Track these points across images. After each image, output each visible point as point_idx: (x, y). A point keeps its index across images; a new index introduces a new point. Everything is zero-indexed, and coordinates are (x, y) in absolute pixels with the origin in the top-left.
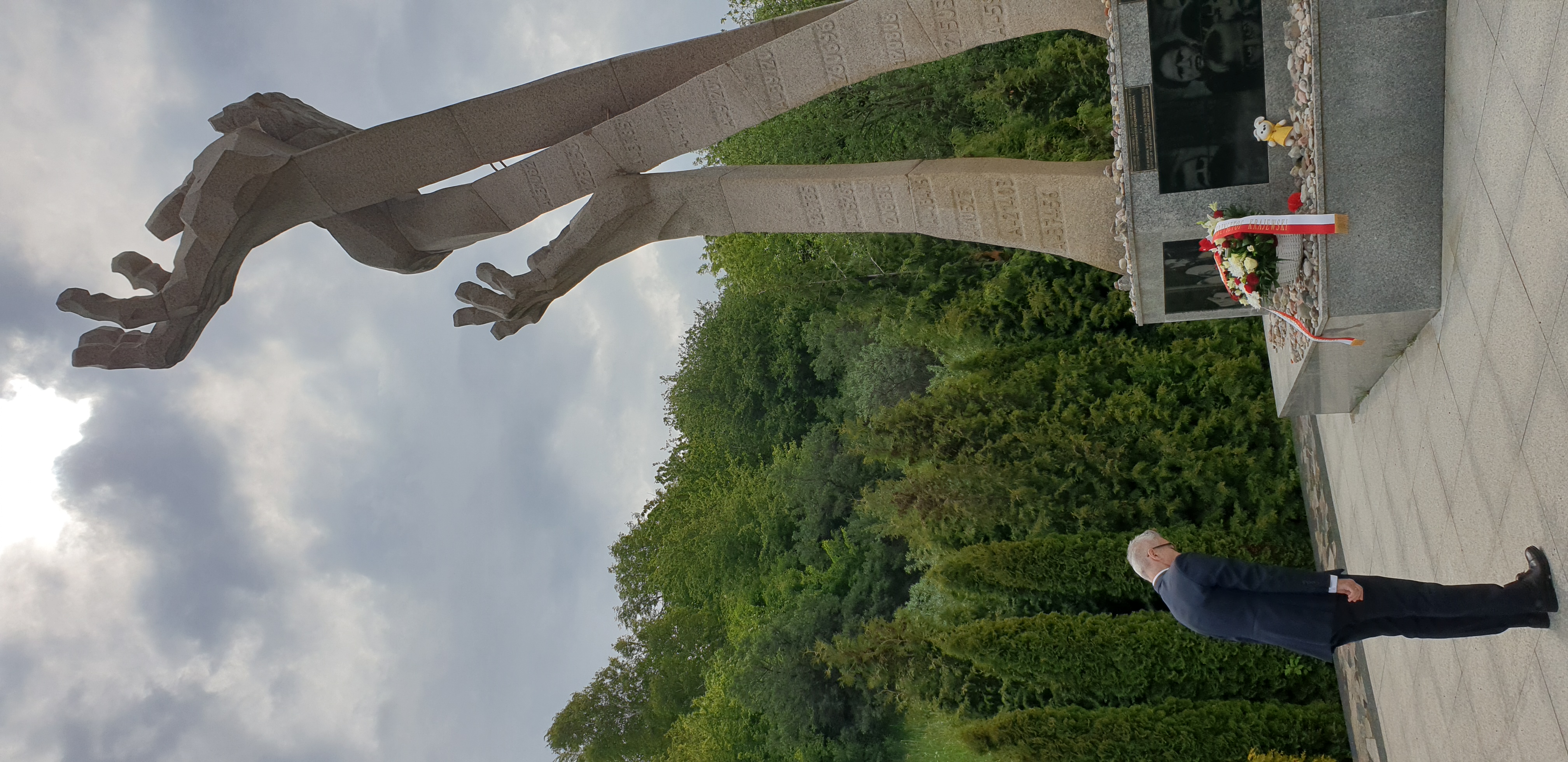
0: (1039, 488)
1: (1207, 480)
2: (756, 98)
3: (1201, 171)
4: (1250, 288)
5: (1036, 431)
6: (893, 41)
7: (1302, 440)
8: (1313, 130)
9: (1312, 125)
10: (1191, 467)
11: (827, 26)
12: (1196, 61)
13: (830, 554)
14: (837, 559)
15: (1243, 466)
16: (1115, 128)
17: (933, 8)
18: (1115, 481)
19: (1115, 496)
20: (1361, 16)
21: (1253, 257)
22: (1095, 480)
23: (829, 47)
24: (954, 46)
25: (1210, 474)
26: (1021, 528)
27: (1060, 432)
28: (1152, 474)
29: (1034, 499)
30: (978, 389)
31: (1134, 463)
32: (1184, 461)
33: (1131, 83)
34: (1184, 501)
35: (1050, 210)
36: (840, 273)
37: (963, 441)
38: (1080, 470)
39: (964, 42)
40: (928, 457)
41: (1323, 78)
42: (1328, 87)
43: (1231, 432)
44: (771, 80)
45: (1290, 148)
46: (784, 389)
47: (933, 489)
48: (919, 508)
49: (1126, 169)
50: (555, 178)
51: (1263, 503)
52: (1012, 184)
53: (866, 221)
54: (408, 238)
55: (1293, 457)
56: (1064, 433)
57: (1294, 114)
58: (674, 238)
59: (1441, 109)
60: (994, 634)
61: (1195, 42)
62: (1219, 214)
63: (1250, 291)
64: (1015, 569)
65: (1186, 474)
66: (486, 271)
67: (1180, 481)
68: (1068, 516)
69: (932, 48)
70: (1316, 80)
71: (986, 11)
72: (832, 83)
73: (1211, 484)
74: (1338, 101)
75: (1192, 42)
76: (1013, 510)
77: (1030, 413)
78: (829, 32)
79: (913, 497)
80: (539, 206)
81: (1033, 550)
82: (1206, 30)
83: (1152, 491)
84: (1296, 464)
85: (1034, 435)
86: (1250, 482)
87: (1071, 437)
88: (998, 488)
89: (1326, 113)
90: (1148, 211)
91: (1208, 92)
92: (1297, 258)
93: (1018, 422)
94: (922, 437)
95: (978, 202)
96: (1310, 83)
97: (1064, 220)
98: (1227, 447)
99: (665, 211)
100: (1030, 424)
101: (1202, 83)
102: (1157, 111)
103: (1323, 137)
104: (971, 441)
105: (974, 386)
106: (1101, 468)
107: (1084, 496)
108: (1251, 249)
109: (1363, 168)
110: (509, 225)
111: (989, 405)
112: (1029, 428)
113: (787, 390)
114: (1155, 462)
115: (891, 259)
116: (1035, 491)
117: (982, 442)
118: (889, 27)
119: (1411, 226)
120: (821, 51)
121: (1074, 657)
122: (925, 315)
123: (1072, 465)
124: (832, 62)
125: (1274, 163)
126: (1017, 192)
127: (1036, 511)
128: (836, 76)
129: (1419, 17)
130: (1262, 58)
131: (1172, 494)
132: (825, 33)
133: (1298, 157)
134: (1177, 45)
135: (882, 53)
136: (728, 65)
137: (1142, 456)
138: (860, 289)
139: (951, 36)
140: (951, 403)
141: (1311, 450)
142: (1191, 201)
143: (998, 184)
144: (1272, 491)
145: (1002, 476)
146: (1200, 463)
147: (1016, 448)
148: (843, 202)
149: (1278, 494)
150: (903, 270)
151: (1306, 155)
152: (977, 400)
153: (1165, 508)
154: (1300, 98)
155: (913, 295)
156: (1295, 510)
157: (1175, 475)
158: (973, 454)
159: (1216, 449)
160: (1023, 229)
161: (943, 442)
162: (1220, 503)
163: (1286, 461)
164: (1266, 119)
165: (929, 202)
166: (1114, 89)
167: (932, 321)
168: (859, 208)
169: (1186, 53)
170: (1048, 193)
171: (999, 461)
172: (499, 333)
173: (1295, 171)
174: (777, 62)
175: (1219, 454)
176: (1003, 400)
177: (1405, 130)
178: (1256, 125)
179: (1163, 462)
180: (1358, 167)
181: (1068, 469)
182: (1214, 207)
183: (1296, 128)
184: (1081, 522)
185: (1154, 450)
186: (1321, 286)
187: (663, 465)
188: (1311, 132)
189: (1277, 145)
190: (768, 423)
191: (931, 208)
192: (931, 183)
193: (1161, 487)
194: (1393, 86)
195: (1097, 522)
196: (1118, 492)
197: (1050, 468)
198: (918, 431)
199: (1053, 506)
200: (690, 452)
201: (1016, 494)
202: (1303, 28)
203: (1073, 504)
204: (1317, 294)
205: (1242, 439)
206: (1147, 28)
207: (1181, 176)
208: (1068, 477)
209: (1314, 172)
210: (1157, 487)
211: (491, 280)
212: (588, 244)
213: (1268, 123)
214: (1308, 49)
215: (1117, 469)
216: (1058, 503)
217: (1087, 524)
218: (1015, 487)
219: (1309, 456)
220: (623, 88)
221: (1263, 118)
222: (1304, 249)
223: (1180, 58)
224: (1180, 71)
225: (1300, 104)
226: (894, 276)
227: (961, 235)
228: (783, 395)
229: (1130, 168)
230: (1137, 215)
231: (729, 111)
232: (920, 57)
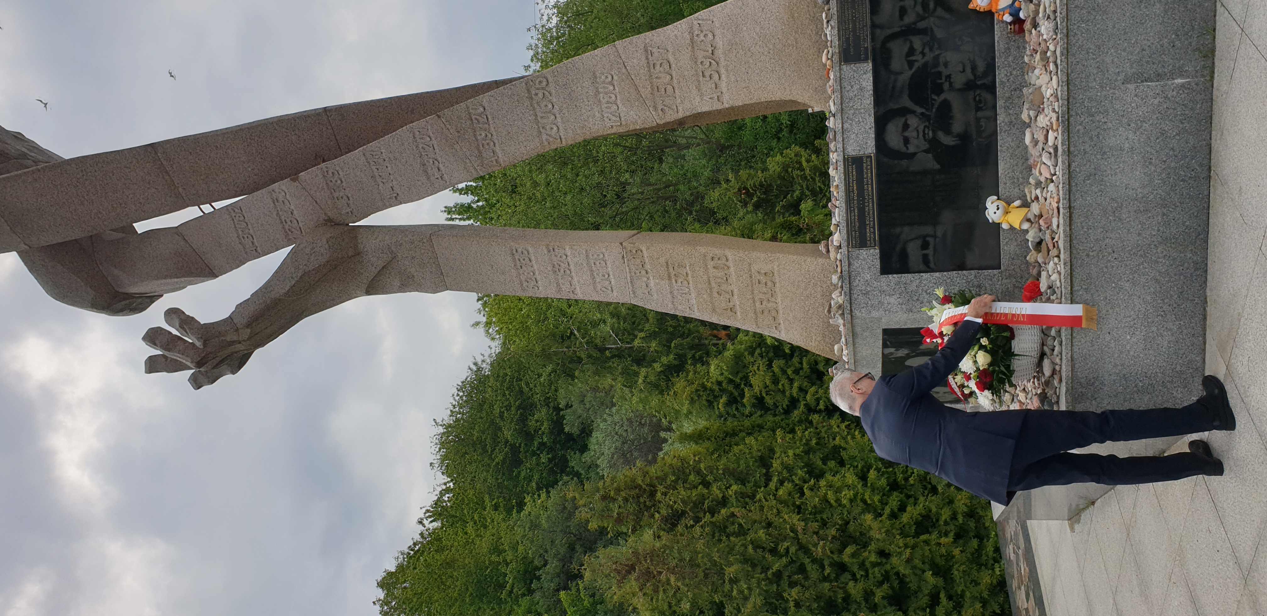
0: (754, 566)
1: (914, 567)
2: (468, 154)
3: (926, 252)
4: (982, 386)
5: (753, 508)
6: (608, 102)
7: (1008, 536)
8: (1058, 208)
9: (1058, 202)
10: (900, 554)
11: (540, 82)
12: (924, 131)
13: (566, 605)
15: (949, 557)
16: (833, 199)
17: (649, 71)
18: (826, 563)
19: (825, 579)
20: (1116, 80)
21: (986, 351)
23: (543, 105)
24: (671, 112)
25: (917, 562)
26: (735, 605)
27: (775, 510)
28: (861, 558)
29: (748, 577)
30: (700, 461)
31: (844, 546)
32: (893, 548)
33: (853, 150)
34: (892, 588)
35: (765, 290)
36: (581, 343)
37: (684, 513)
38: (793, 550)
39: (680, 108)
40: (650, 526)
41: (1072, 149)
42: (1078, 159)
43: (938, 520)
44: (483, 135)
45: (1027, 231)
46: (539, 443)
47: (652, 560)
48: (637, 579)
49: (844, 245)
50: (262, 225)
51: (968, 594)
52: (727, 260)
53: (581, 288)
55: (997, 550)
56: (779, 512)
57: (1032, 192)
58: (383, 293)
61: (924, 111)
62: (947, 300)
63: (982, 389)
65: (894, 560)
66: (174, 316)
67: (888, 567)
68: (780, 596)
69: (648, 113)
70: (1064, 151)
71: (704, 76)
72: (546, 143)
73: (919, 572)
74: (1088, 177)
75: (919, 110)
76: (727, 587)
77: (748, 489)
78: (543, 88)
79: (632, 568)
80: (246, 253)
82: (935, 97)
83: (862, 575)
84: (1001, 557)
85: (750, 511)
86: (956, 573)
87: (786, 517)
88: (715, 564)
89: (1074, 189)
90: (867, 293)
91: (937, 167)
92: (1035, 354)
93: (736, 498)
94: (645, 506)
95: (693, 277)
96: (1056, 156)
97: (779, 300)
98: (934, 536)
99: (372, 265)
100: (747, 500)
101: (930, 155)
102: (879, 183)
103: (1070, 217)
104: (691, 514)
105: (697, 459)
106: (813, 549)
107: (796, 577)
108: (984, 341)
109: (1115, 256)
111: (710, 478)
112: (747, 503)
113: (543, 444)
114: (865, 546)
115: (628, 332)
116: (750, 569)
117: (701, 515)
118: (604, 87)
119: (1170, 325)
120: (534, 109)
122: (656, 386)
123: (786, 544)
124: (545, 121)
125: (1007, 248)
126: (732, 269)
127: (750, 589)
128: (550, 136)
129: (1183, 86)
130: (995, 134)
131: (881, 579)
132: (538, 89)
133: (1038, 240)
134: (904, 112)
135: (597, 114)
136: (439, 117)
137: (853, 540)
138: (596, 359)
139: (667, 101)
140: (674, 474)
141: (1019, 548)
142: (914, 284)
143: (713, 259)
144: (977, 584)
145: (718, 552)
146: (908, 551)
147: (733, 524)
148: (557, 266)
149: (982, 587)
150: (637, 343)
151: (1048, 237)
152: (699, 472)
153: (874, 594)
154: (1042, 172)
155: (646, 367)
156: (999, 604)
157: (884, 560)
158: (692, 526)
159: (923, 537)
160: (738, 307)
161: (664, 512)
162: (927, 592)
163: (991, 554)
164: (998, 199)
165: (644, 272)
166: (833, 157)
167: (661, 393)
168: (573, 274)
169: (913, 121)
170: (763, 272)
171: (717, 535)
172: (196, 382)
173: (1032, 257)
174: (489, 117)
175: (927, 542)
176: (723, 474)
177: (1164, 214)
178: (988, 204)
179: (873, 547)
180: (1109, 254)
181: (782, 548)
182: (940, 292)
183: (1035, 208)
184: (792, 604)
185: (865, 534)
186: (1064, 389)
188: (1056, 211)
189: (1012, 228)
190: (523, 474)
191: (645, 279)
192: (645, 253)
193: (870, 571)
194: (1150, 163)
195: (808, 604)
196: (829, 574)
197: (764, 545)
198: (642, 500)
199: (766, 585)
200: (453, 496)
201: (731, 571)
202: (1048, 93)
203: (785, 584)
204: (1058, 397)
205: (949, 529)
206: (871, 92)
207: (904, 255)
208: (781, 557)
209: (1058, 256)
210: (867, 571)
211: (178, 326)
212: (286, 294)
213: (1001, 204)
214: (1054, 116)
215: (828, 552)
216: (771, 582)
217: (797, 605)
218: (730, 564)
219: (1017, 554)
220: (338, 138)
221: (996, 197)
222: (1043, 345)
223: (906, 127)
224: (906, 141)
225: (1042, 179)
226: (630, 348)
227: (676, 309)
228: (538, 449)
229: (848, 244)
230: (855, 296)
231: (441, 166)
232: (636, 122)
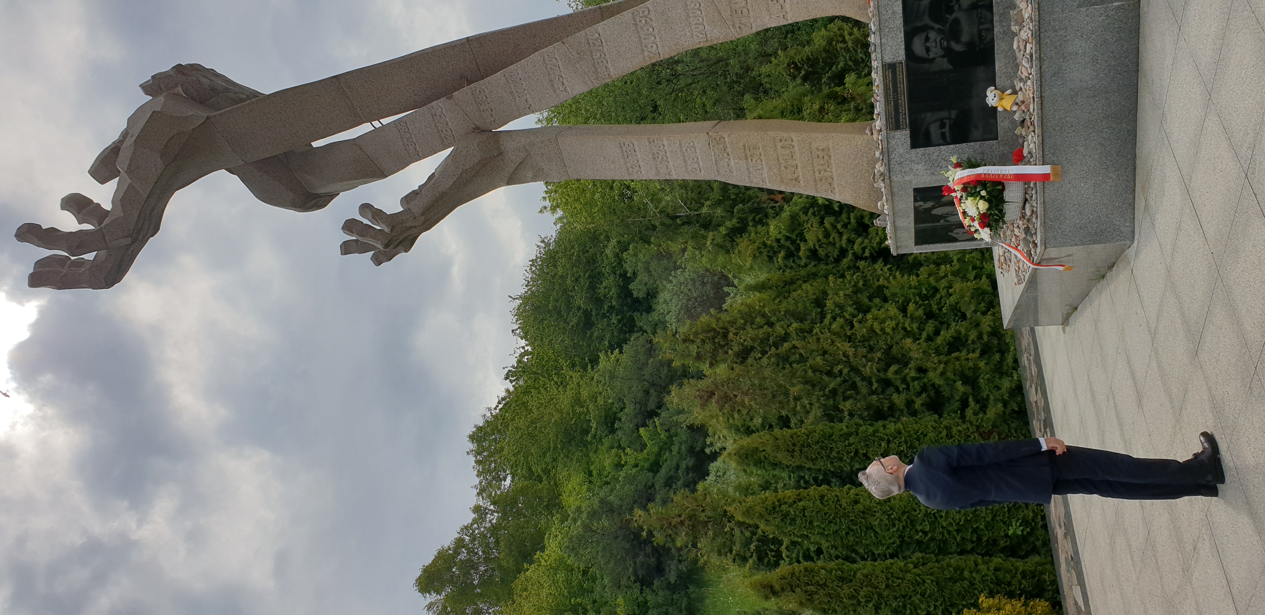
0: (813, 386)
1: (947, 379)
2: (586, 70)
3: (943, 130)
4: (983, 225)
5: (810, 340)
6: (696, 24)
7: (1023, 347)
8: (1033, 98)
9: (1033, 94)
10: (935, 369)
11: (643, 11)
12: (940, 41)
13: (645, 439)
14: (651, 443)
15: (976, 368)
16: (875, 95)
18: (874, 380)
19: (874, 393)
20: (1073, 5)
21: (985, 200)
22: (857, 379)
23: (645, 29)
24: (746, 28)
25: (949, 374)
26: (799, 418)
27: (829, 341)
28: (903, 374)
29: (809, 395)
30: (764, 306)
31: (888, 366)
32: (929, 365)
33: (889, 59)
34: (929, 396)
36: (654, 212)
37: (752, 348)
38: (846, 371)
39: (754, 25)
40: (724, 361)
41: (1042, 56)
42: (1046, 63)
43: (966, 341)
44: (599, 55)
45: (1015, 112)
46: (609, 306)
47: (728, 387)
48: (717, 402)
49: (884, 128)
50: (423, 134)
51: (992, 397)
52: (792, 141)
53: (675, 170)
54: (303, 183)
55: (1016, 361)
56: (833, 342)
57: (1019, 85)
58: (519, 183)
59: (1135, 81)
60: (777, 503)
61: (939, 26)
62: (958, 165)
63: (983, 227)
64: (793, 450)
65: (931, 374)
66: (366, 210)
67: (926, 380)
68: (836, 408)
69: (728, 30)
70: (1036, 58)
71: (772, 0)
72: (647, 58)
73: (951, 383)
74: (1054, 75)
75: (937, 26)
76: (792, 404)
77: (806, 325)
78: (645, 16)
79: (713, 394)
80: (410, 157)
81: (808, 436)
82: (948, 16)
83: (904, 388)
84: (1019, 367)
85: (809, 343)
86: (982, 381)
87: (839, 345)
88: (780, 386)
89: (1044, 84)
90: (901, 163)
91: (950, 67)
92: (1020, 200)
93: (797, 333)
94: (719, 345)
95: (765, 156)
96: (1032, 60)
97: (834, 170)
98: (964, 353)
99: (512, 162)
100: (806, 334)
101: (945, 59)
102: (909, 81)
103: (1042, 103)
104: (758, 348)
105: (761, 304)
106: (863, 369)
107: (849, 392)
108: (983, 193)
109: (1073, 129)
110: (386, 173)
111: (773, 319)
112: (805, 337)
113: (611, 307)
114: (906, 364)
115: (695, 201)
116: (810, 388)
117: (767, 349)
118: (694, 13)
119: (1111, 175)
120: (638, 32)
121: (840, 521)
122: (721, 247)
123: (840, 367)
124: (647, 41)
125: (1002, 125)
126: (796, 148)
127: (811, 404)
128: (651, 52)
129: (1118, 7)
130: (993, 40)
131: (919, 390)
132: (642, 17)
133: (1022, 119)
134: (925, 29)
135: (688, 34)
136: (563, 43)
137: (895, 360)
138: (671, 225)
139: (743, 20)
140: (742, 318)
141: (1030, 355)
142: (936, 154)
143: (781, 141)
144: (999, 388)
145: (783, 376)
146: (942, 366)
147: (794, 353)
148: (656, 154)
149: (1004, 390)
150: (704, 210)
151: (1028, 118)
152: (764, 315)
153: (913, 402)
154: (1024, 72)
155: (713, 231)
156: (1017, 403)
157: (922, 376)
158: (760, 358)
159: (955, 355)
160: (801, 177)
161: (736, 348)
162: (957, 398)
163: (1011, 364)
164: (996, 89)
165: (726, 155)
166: (874, 64)
167: (728, 252)
168: (669, 159)
169: (932, 35)
170: (821, 148)
171: (781, 363)
172: (378, 260)
173: (1019, 131)
174: (603, 41)
175: (957, 359)
176: (785, 315)
177: (1107, 98)
178: (988, 93)
179: (912, 364)
180: (1069, 128)
181: (836, 370)
182: (954, 160)
183: (1020, 97)
184: (846, 413)
185: (905, 355)
186: (1039, 223)
187: (511, 369)
188: (1032, 100)
189: (1005, 110)
190: (596, 334)
191: (727, 160)
192: (727, 140)
193: (911, 385)
194: (1097, 63)
195: (859, 413)
196: (876, 389)
197: (822, 369)
198: (717, 340)
199: (824, 400)
200: (532, 358)
201: (795, 390)
202: (1026, 16)
203: (840, 398)
204: (1036, 229)
205: (976, 346)
206: (901, 15)
207: (927, 134)
208: (836, 377)
209: (1034, 131)
210: (908, 385)
211: (371, 217)
212: (450, 188)
213: (998, 92)
214: (1030, 32)
215: (875, 370)
216: (828, 398)
217: (851, 415)
218: (793, 385)
219: (1029, 360)
220: (478, 61)
221: (993, 88)
222: (1026, 193)
223: (927, 39)
224: (928, 50)
225: (1023, 77)
226: (697, 215)
227: (752, 182)
228: (608, 312)
229: (887, 128)
230: (893, 166)
231: (564, 81)
232: (719, 37)
